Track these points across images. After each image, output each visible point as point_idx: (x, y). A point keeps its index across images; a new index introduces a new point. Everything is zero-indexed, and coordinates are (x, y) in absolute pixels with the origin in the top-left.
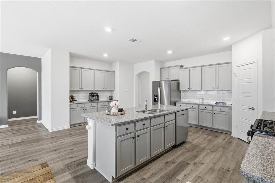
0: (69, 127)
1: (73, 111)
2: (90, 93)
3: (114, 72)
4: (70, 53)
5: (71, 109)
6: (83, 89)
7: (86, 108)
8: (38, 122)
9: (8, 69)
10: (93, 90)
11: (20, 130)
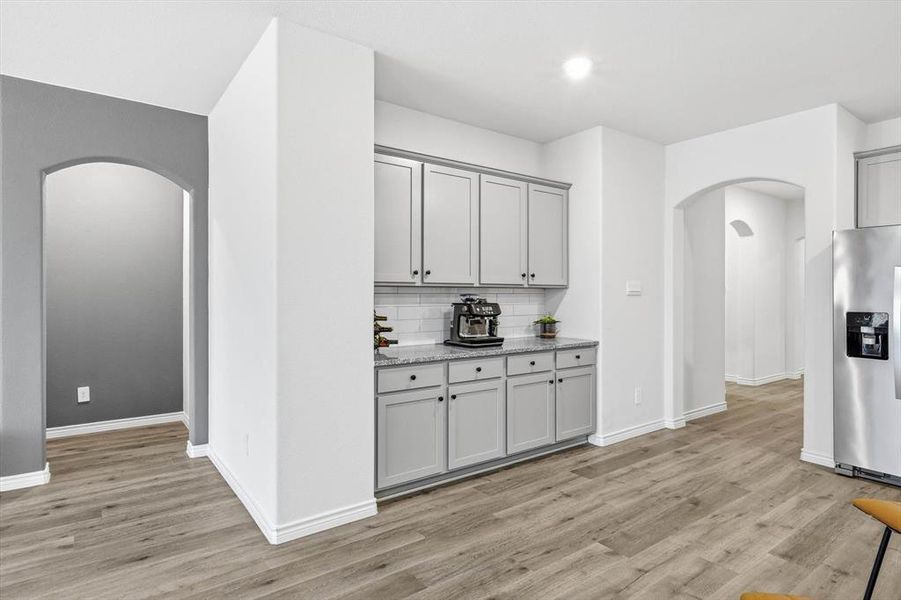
0: (368, 507)
1: (392, 410)
2: (459, 300)
3: (567, 187)
4: (376, 55)
5: (380, 398)
6: (428, 279)
7: (453, 390)
8: (193, 451)
9: (49, 170)
10: (470, 286)
11: (105, 514)
